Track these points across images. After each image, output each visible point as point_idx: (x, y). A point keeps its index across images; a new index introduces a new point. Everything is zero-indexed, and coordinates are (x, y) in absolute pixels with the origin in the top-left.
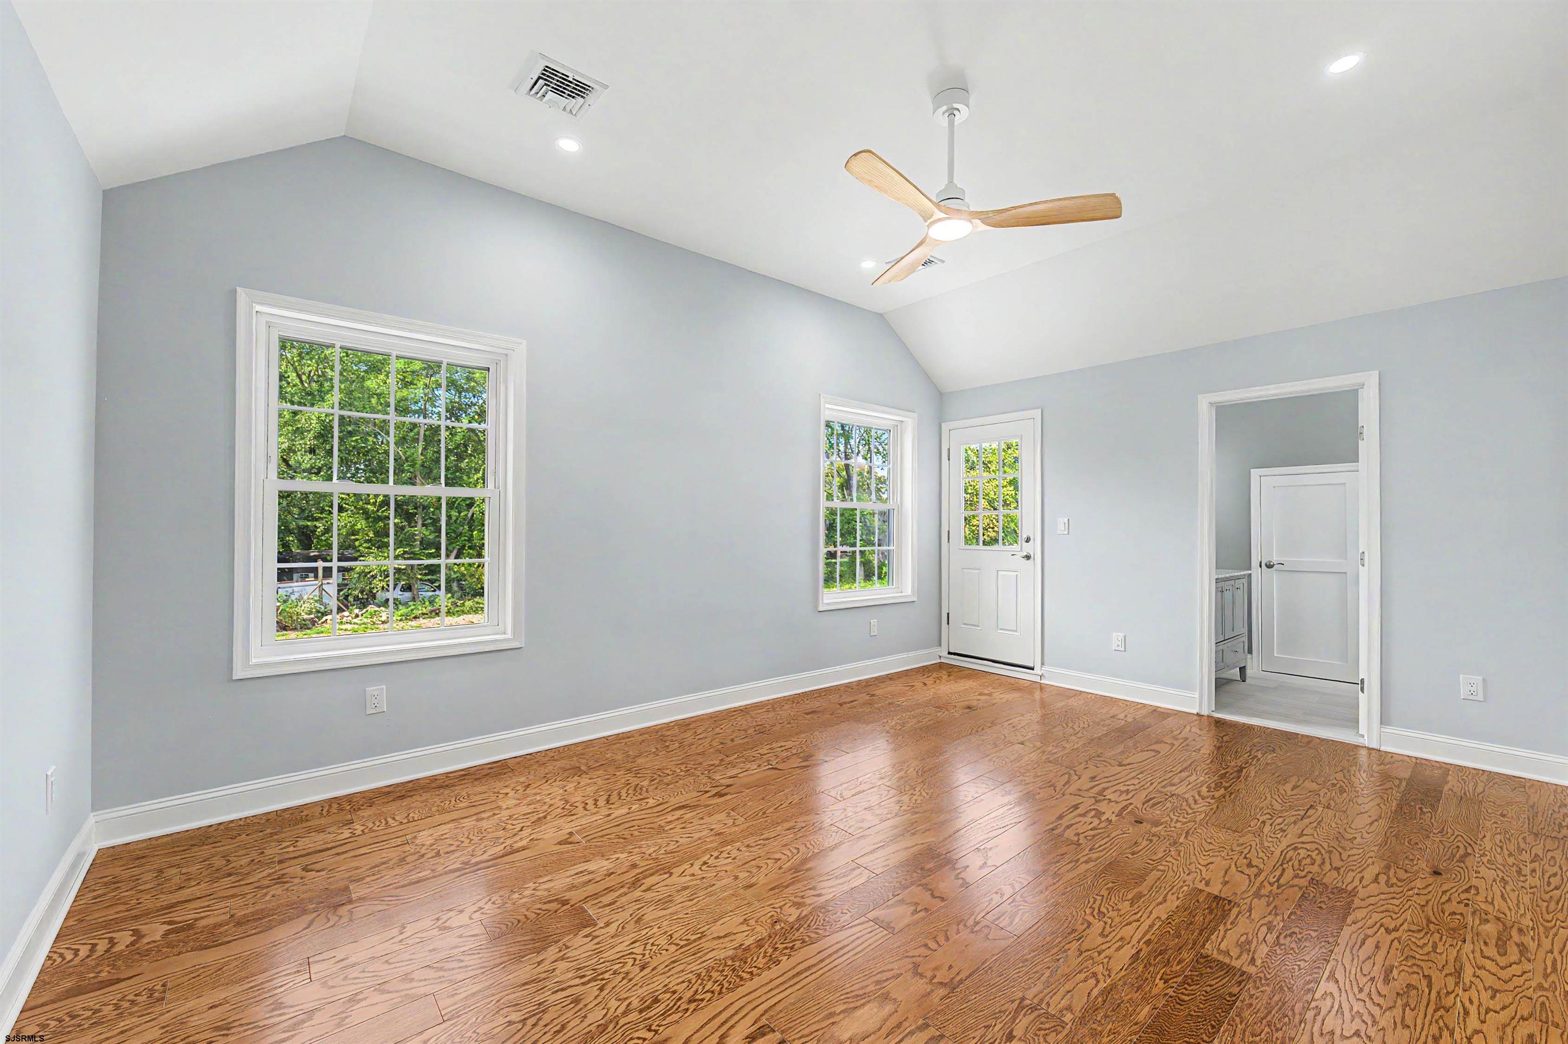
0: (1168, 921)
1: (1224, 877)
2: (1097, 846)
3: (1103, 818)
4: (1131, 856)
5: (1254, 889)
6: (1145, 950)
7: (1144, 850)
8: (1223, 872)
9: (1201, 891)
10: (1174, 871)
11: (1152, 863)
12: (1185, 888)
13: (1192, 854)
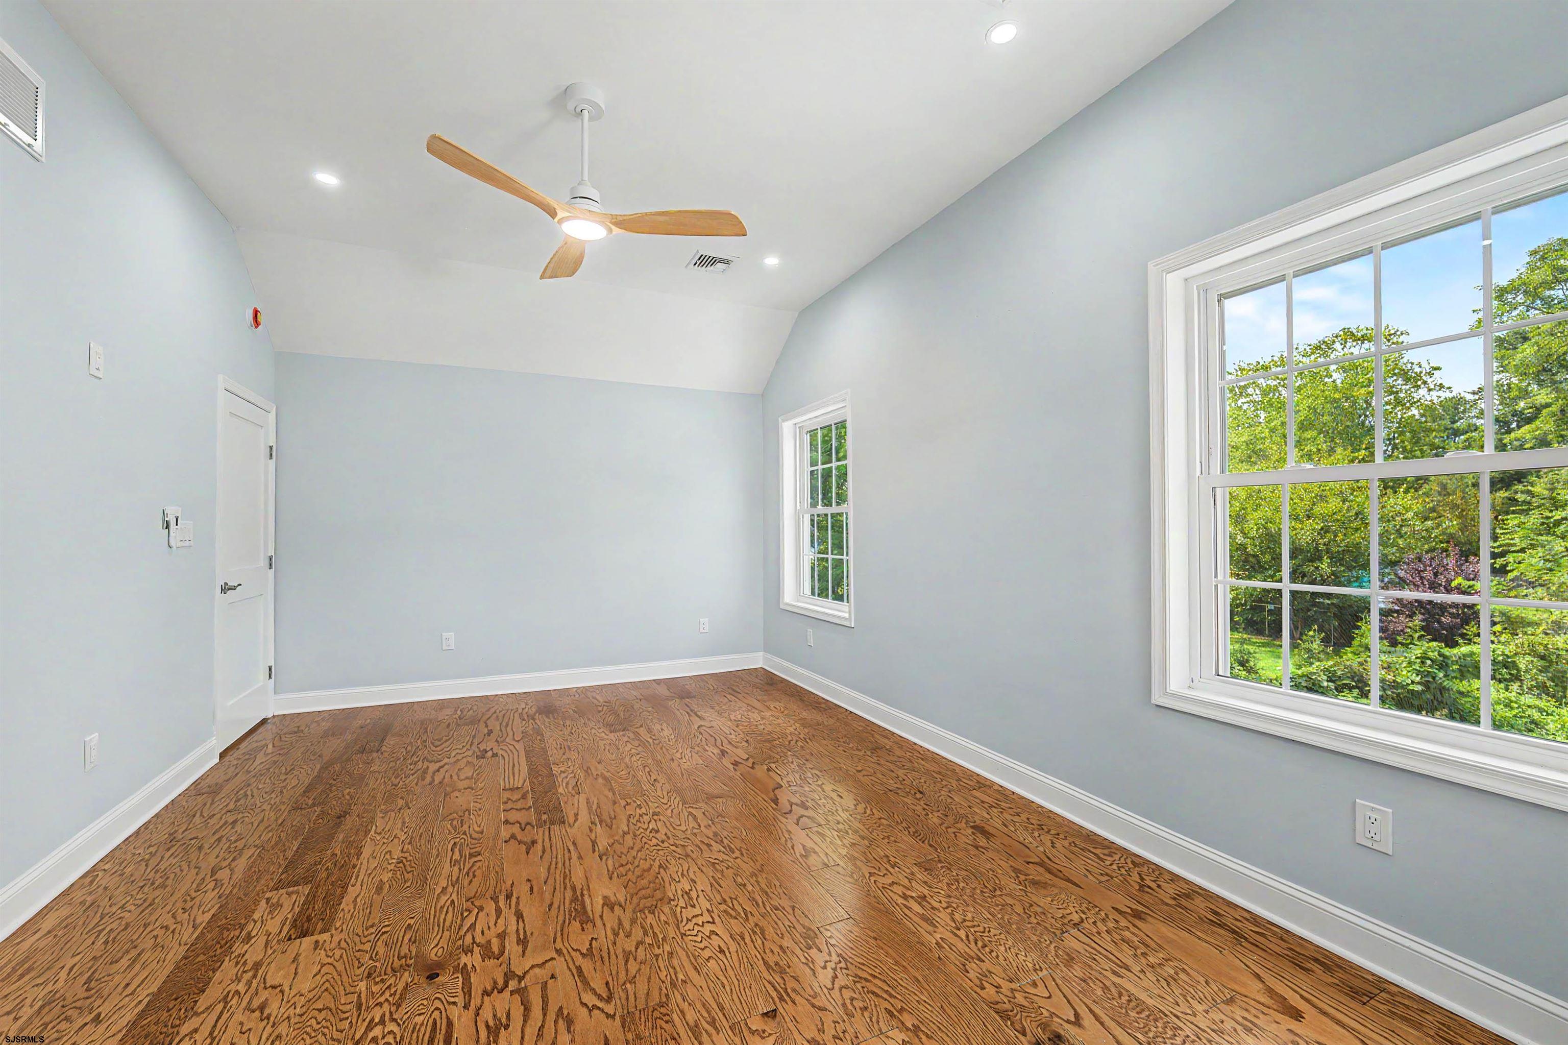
0: (345, 888)
1: (297, 966)
2: (451, 909)
3: (476, 950)
4: (409, 921)
5: (260, 972)
6: (354, 861)
7: (400, 938)
8: (299, 971)
9: (322, 931)
10: (357, 935)
11: (384, 930)
12: (338, 925)
13: (344, 974)
